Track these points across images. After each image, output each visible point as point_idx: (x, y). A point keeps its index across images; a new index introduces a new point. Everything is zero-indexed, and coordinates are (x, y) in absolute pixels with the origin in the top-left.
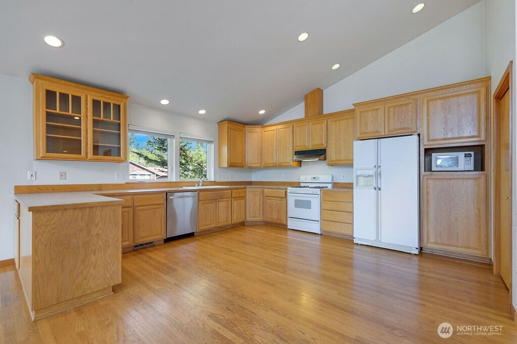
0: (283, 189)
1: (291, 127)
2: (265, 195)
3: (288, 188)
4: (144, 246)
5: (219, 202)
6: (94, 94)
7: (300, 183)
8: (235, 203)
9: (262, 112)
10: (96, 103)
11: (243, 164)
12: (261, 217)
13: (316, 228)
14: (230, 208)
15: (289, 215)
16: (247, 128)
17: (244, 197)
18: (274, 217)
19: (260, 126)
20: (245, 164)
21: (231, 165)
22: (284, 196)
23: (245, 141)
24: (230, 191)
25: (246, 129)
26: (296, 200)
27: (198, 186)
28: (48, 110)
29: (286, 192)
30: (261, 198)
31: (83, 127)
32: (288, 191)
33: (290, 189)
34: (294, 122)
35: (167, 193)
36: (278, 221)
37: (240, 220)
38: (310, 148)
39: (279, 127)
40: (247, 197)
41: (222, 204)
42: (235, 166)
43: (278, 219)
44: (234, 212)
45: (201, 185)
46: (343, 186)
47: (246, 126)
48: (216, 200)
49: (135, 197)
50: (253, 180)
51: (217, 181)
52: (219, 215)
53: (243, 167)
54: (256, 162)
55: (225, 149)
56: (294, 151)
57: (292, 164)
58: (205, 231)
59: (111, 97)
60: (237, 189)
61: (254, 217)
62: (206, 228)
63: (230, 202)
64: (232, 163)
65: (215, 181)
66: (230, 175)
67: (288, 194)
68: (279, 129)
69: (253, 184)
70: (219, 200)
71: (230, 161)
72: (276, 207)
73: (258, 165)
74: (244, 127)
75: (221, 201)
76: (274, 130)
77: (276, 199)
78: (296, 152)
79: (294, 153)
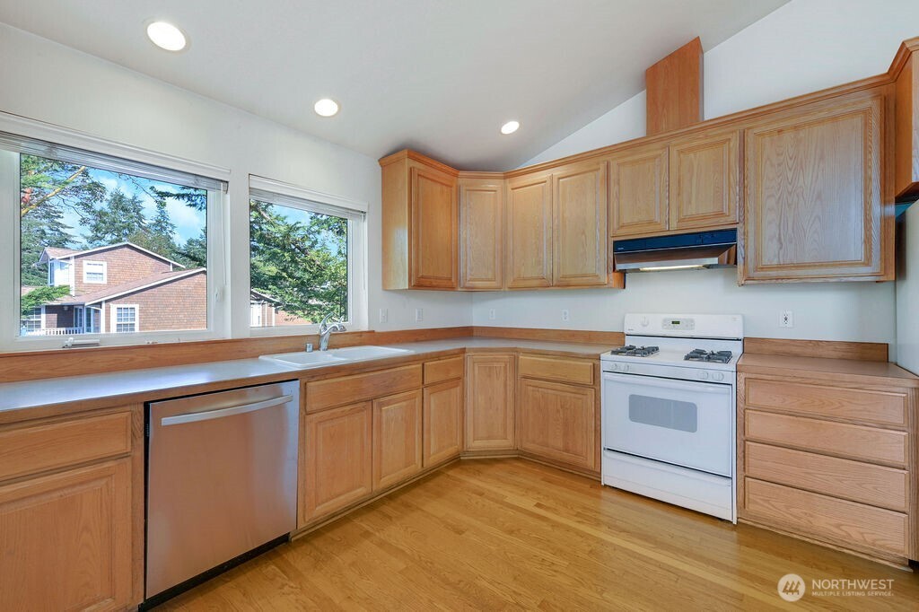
0: (588, 357)
1: (602, 167)
2: (522, 372)
5: (381, 405)
7: (621, 336)
8: (433, 402)
9: (510, 127)
11: (453, 280)
12: (510, 437)
13: (719, 500)
14: (418, 421)
15: (608, 441)
16: (463, 180)
17: (459, 380)
18: (554, 444)
20: (458, 280)
21: (421, 283)
22: (588, 380)
23: (458, 215)
24: (419, 366)
25: (461, 181)
26: (632, 397)
27: (317, 348)
29: (596, 371)
30: (510, 383)
32: (604, 366)
33: (608, 360)
34: (611, 152)
35: (146, 405)
36: (567, 457)
37: (449, 451)
38: (674, 228)
39: (557, 172)
40: (469, 379)
41: (393, 411)
42: (431, 287)
43: (568, 451)
44: (429, 432)
45: (324, 345)
46: (781, 349)
47: (461, 173)
48: (371, 400)
51: (378, 330)
52: (381, 452)
53: (452, 288)
54: (490, 275)
55: (402, 238)
56: (612, 240)
57: (604, 279)
60: (438, 356)
61: (489, 438)
63: (418, 400)
64: (422, 277)
65: (373, 331)
66: (417, 311)
67: (604, 376)
68: (559, 179)
69: (475, 334)
70: (382, 400)
71: (417, 270)
72: (558, 411)
73: (493, 284)
74: (456, 176)
75: (388, 403)
76: (545, 182)
77: (559, 386)
78: (617, 244)
79: (611, 246)
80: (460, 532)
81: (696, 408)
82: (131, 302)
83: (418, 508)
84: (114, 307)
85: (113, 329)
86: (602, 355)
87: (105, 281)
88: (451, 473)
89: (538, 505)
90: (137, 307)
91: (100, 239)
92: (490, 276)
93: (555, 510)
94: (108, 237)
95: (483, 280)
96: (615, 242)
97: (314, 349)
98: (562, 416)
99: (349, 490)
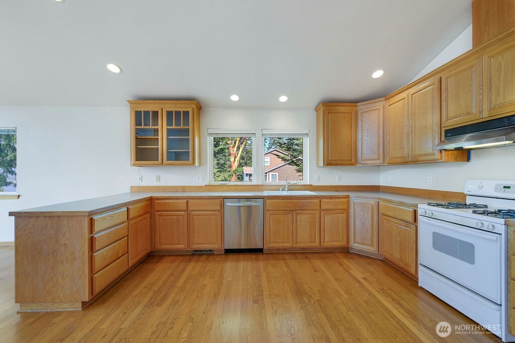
0: (412, 205)
1: (437, 81)
3: (419, 206)
4: (203, 252)
5: (297, 214)
6: (168, 106)
7: (464, 196)
8: (327, 218)
9: (378, 74)
10: (169, 114)
11: (353, 160)
12: (375, 247)
15: (421, 260)
16: (361, 107)
18: (395, 255)
19: (383, 99)
20: (356, 161)
21: (330, 163)
22: (410, 218)
23: (356, 126)
24: (318, 200)
26: (434, 233)
27: (283, 190)
28: (137, 127)
29: (415, 212)
30: (375, 216)
31: (160, 137)
32: (420, 212)
33: (423, 208)
34: (442, 70)
35: (224, 199)
37: (338, 244)
38: (486, 116)
40: (351, 210)
41: (303, 217)
42: (339, 165)
43: (402, 261)
44: (324, 231)
45: (286, 189)
47: (358, 104)
48: (293, 211)
49: (190, 201)
50: (381, 184)
52: (297, 233)
53: (353, 165)
55: (321, 142)
56: (444, 130)
57: (438, 156)
58: (279, 250)
59: (182, 106)
60: (330, 197)
61: (362, 244)
62: (276, 245)
63: (318, 215)
64: (331, 160)
65: (312, 185)
66: (337, 176)
67: (420, 218)
68: (412, 95)
69: (380, 190)
70: (298, 211)
71: (328, 157)
72: (397, 237)
73: (378, 162)
74: (356, 106)
75: (301, 214)
76: (405, 98)
77: (398, 221)
78: (447, 132)
79: (443, 134)
80: (315, 271)
81: (474, 247)
82: (276, 172)
83: (310, 260)
84: (271, 174)
85: (270, 180)
86: (419, 205)
87: (269, 165)
88: (337, 254)
89: (365, 279)
90: (277, 174)
91: (271, 148)
92: (376, 157)
93: (371, 283)
94: (273, 147)
95: (371, 160)
96: (446, 131)
97: (282, 190)
98: (399, 239)
99: (282, 242)
